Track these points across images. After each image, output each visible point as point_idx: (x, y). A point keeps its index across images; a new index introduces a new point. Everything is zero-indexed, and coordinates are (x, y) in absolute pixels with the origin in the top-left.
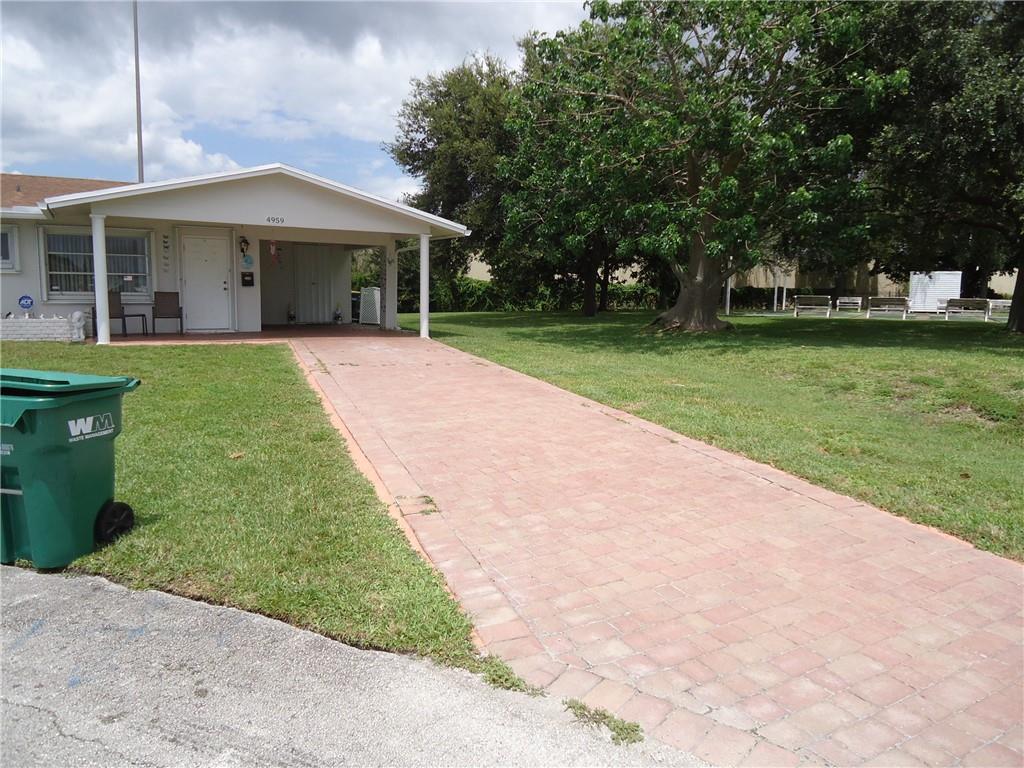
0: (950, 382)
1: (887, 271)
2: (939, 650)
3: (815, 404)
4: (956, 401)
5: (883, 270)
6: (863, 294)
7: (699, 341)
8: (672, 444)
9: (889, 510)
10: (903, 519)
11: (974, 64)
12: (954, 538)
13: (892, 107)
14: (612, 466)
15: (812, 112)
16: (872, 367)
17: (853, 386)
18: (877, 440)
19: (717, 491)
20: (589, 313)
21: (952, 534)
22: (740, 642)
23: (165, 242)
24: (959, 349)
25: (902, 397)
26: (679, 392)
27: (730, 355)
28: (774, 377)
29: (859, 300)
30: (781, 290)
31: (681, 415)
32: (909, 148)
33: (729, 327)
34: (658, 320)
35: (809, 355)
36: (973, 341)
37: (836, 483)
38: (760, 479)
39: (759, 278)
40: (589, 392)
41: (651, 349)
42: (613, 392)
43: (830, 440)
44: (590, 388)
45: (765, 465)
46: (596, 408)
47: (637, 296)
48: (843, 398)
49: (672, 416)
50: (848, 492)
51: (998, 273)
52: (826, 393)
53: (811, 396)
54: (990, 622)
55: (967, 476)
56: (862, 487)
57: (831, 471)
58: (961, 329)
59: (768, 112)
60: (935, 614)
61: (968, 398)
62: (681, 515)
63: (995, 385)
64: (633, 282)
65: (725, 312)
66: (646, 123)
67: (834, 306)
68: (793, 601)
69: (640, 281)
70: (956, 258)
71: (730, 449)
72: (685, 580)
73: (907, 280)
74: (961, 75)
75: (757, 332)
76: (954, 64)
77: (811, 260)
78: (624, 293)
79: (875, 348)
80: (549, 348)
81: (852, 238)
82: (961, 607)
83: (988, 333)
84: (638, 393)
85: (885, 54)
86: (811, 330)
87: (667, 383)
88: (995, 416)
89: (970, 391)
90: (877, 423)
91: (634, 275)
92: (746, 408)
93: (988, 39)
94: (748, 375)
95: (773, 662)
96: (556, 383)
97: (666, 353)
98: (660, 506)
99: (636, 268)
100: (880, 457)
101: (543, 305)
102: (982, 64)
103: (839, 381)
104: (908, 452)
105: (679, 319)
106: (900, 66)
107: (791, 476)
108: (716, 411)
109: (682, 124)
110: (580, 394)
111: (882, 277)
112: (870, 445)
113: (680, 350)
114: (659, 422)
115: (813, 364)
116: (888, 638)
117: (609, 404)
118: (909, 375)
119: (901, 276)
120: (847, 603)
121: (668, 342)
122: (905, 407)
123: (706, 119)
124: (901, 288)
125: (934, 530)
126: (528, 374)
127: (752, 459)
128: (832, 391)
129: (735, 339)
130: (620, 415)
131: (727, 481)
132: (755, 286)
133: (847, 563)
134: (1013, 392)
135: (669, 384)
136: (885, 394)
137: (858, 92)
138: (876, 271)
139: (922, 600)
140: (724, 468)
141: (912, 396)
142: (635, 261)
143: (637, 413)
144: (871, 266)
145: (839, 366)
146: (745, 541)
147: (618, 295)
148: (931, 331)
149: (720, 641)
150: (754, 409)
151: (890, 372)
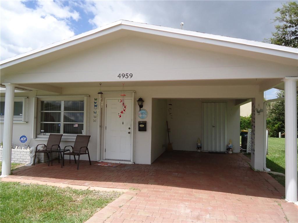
23: (95, 103)
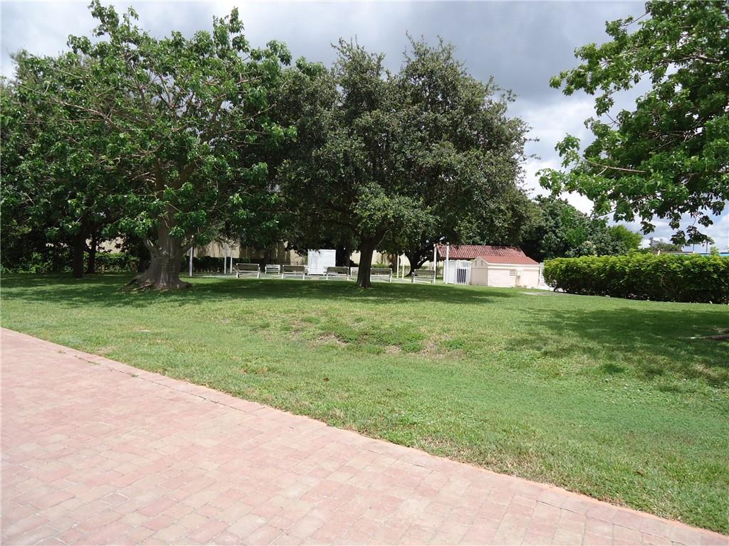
0: (323, 319)
1: (295, 248)
2: (300, 499)
3: (243, 339)
4: (326, 332)
5: (293, 248)
6: (281, 263)
7: (165, 297)
8: (133, 378)
9: (280, 408)
10: (288, 413)
11: (332, 130)
12: (316, 421)
13: (288, 148)
14: (79, 401)
15: (240, 144)
16: (280, 312)
17: (268, 325)
18: (278, 361)
19: (164, 411)
20: (78, 276)
21: (315, 419)
22: (167, 527)
24: (330, 299)
25: (296, 331)
26: (144, 337)
27: (188, 306)
28: (217, 322)
29: (279, 266)
30: (228, 259)
31: (143, 355)
32: (299, 174)
33: (188, 286)
34: (135, 281)
35: (241, 304)
36: (338, 293)
37: (248, 394)
38: (197, 398)
39: (214, 250)
40: (68, 341)
41: (126, 303)
42: (88, 340)
43: (249, 364)
44: (68, 338)
45: (202, 386)
46: (71, 353)
47: (121, 262)
48: (261, 333)
49: (136, 355)
50: (256, 399)
51: (355, 251)
52: (251, 330)
53: (241, 333)
54: (331, 473)
55: (327, 379)
56: (266, 394)
57: (246, 386)
58: (333, 286)
59: (212, 140)
60: (300, 475)
61: (333, 329)
62: (132, 434)
63: (347, 320)
64: (118, 251)
65: (189, 275)
66: (122, 136)
67: (263, 270)
68: (209, 486)
69: (123, 251)
70: (332, 242)
71: (178, 378)
72: (129, 487)
73: (307, 255)
74: (325, 135)
75: (209, 289)
76: (321, 128)
77: (248, 240)
78: (111, 259)
79: (284, 299)
80: (36, 305)
81: (269, 228)
82: (315, 467)
83: (347, 289)
84: (110, 340)
85: (283, 115)
86: (245, 287)
87: (136, 329)
88: (346, 340)
89: (334, 325)
90: (281, 349)
91: (118, 246)
92: (194, 345)
93: (337, 117)
94: (199, 320)
95: (190, 536)
96: (37, 335)
97: (139, 306)
98: (117, 429)
99: (120, 241)
100: (280, 372)
101: (37, 268)
102: (335, 130)
103: (260, 322)
104: (296, 367)
105: (151, 280)
106: (291, 124)
107: (220, 393)
108: (172, 349)
109: (150, 139)
110: (58, 343)
111: (292, 252)
112: (274, 365)
113: (151, 303)
114: (125, 361)
115: (243, 311)
116: (270, 498)
117: (84, 350)
118: (301, 316)
119: (303, 252)
120: (247, 480)
121: (142, 298)
122: (298, 337)
123: (167, 139)
124: (304, 259)
125: (306, 418)
126: (11, 328)
127: (194, 383)
128: (254, 329)
129: (192, 295)
130: (91, 358)
131: (173, 402)
132: (212, 256)
133: (250, 450)
134: (356, 324)
135: (137, 331)
136: (287, 329)
137: (268, 136)
138: (289, 248)
139: (293, 467)
140: (171, 392)
141: (302, 330)
142: (119, 236)
143: (107, 355)
144: (286, 245)
145: (260, 312)
146: (181, 446)
147: (106, 260)
148: (317, 287)
149: (152, 530)
150: (200, 345)
151: (290, 315)
